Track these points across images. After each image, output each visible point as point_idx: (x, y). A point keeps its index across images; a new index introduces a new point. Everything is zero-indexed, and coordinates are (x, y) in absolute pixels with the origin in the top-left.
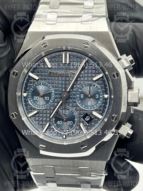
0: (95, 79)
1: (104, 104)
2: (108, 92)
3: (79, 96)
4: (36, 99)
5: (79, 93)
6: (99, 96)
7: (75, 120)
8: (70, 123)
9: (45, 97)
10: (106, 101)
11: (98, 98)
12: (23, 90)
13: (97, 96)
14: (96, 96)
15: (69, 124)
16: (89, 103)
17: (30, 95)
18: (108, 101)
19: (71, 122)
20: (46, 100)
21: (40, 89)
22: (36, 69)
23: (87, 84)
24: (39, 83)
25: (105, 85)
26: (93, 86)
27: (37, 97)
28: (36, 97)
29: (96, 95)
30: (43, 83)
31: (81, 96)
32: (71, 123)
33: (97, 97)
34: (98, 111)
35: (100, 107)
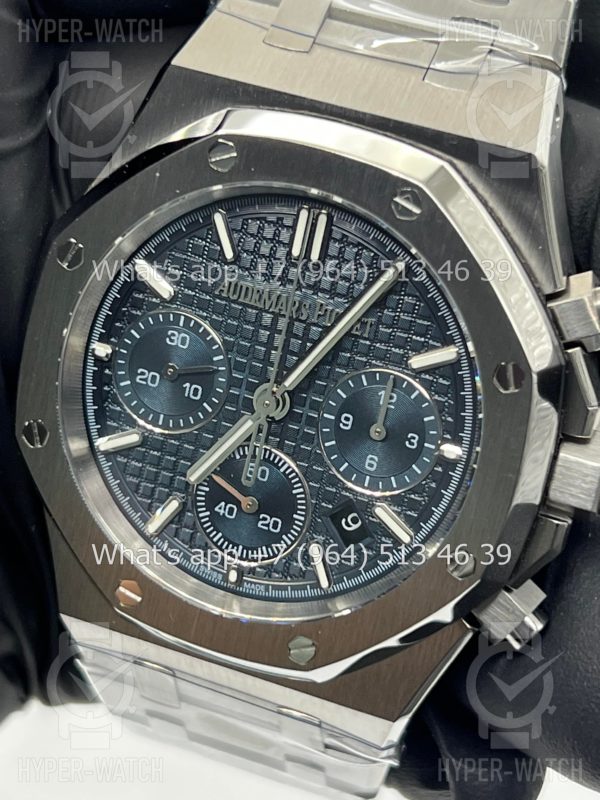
0: (418, 361)
1: (433, 485)
2: (466, 435)
3: (333, 417)
4: (145, 380)
5: (334, 404)
6: (421, 443)
7: (295, 516)
8: (271, 525)
9: (188, 385)
10: (445, 472)
11: (414, 447)
12: (99, 330)
13: (414, 438)
14: (409, 440)
15: (266, 528)
16: (372, 459)
17: (123, 356)
18: (456, 475)
19: (274, 519)
20: (186, 395)
21: (172, 341)
22: (172, 250)
23: (378, 375)
24: (171, 316)
25: (456, 401)
26: (404, 390)
27: (152, 373)
28: (146, 371)
29: (410, 435)
30: (188, 320)
31: (343, 420)
32: (275, 525)
33: (412, 444)
34: (402, 506)
35: (413, 491)
